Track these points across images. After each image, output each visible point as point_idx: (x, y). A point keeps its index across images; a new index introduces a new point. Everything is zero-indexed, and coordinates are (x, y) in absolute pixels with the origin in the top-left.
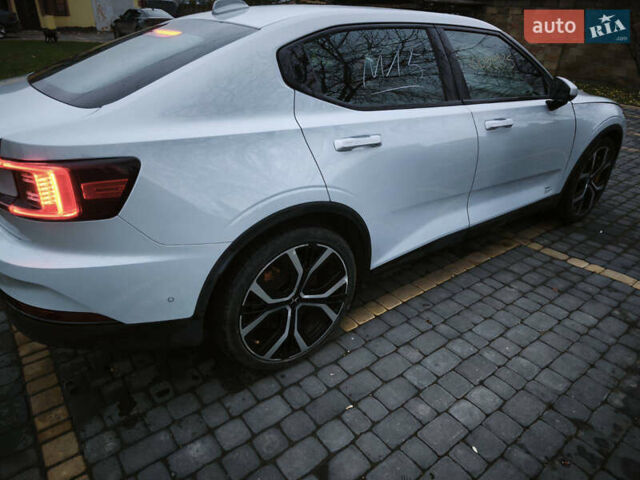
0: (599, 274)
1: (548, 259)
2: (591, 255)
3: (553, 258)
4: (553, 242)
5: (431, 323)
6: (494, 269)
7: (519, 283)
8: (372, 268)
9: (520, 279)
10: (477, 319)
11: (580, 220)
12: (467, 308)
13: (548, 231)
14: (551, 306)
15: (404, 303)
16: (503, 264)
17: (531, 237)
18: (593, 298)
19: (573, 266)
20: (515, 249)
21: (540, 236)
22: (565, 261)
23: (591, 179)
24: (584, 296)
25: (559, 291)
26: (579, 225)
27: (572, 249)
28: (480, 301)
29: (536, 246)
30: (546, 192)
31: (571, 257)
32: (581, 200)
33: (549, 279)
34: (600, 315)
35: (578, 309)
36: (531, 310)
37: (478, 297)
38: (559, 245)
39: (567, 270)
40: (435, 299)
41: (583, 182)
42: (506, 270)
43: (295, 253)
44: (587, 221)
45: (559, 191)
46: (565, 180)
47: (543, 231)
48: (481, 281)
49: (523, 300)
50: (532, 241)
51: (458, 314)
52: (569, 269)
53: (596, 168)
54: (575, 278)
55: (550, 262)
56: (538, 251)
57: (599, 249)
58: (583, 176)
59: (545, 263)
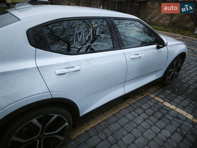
0: (174, 110)
1: (156, 102)
2: (172, 100)
3: (158, 102)
4: (159, 94)
5: (106, 135)
6: (135, 107)
7: (144, 114)
8: (80, 116)
9: (144, 112)
10: (125, 133)
11: (170, 84)
12: (122, 127)
13: (158, 89)
14: (155, 126)
15: (98, 124)
16: (139, 104)
17: (151, 91)
18: (170, 122)
19: (165, 106)
20: (144, 97)
21: (155, 91)
22: (162, 103)
23: (174, 70)
24: (167, 121)
25: (158, 118)
26: (169, 86)
27: (165, 98)
28: (128, 123)
29: (152, 96)
30: (156, 77)
31: (165, 101)
32: (170, 78)
33: (155, 112)
34: (172, 131)
35: (164, 128)
36: (146, 128)
37: (127, 121)
38: (161, 96)
39: (162, 108)
40: (110, 122)
41: (171, 72)
42: (140, 107)
43: (36, 120)
44: (172, 84)
45: (162, 76)
46: (164, 72)
47: (156, 89)
48: (130, 113)
49: (144, 123)
50: (152, 93)
51: (118, 130)
52: (163, 107)
53: (175, 67)
54: (165, 112)
55: (157, 103)
56: (153, 98)
57: (175, 97)
58: (170, 70)
59: (155, 104)
